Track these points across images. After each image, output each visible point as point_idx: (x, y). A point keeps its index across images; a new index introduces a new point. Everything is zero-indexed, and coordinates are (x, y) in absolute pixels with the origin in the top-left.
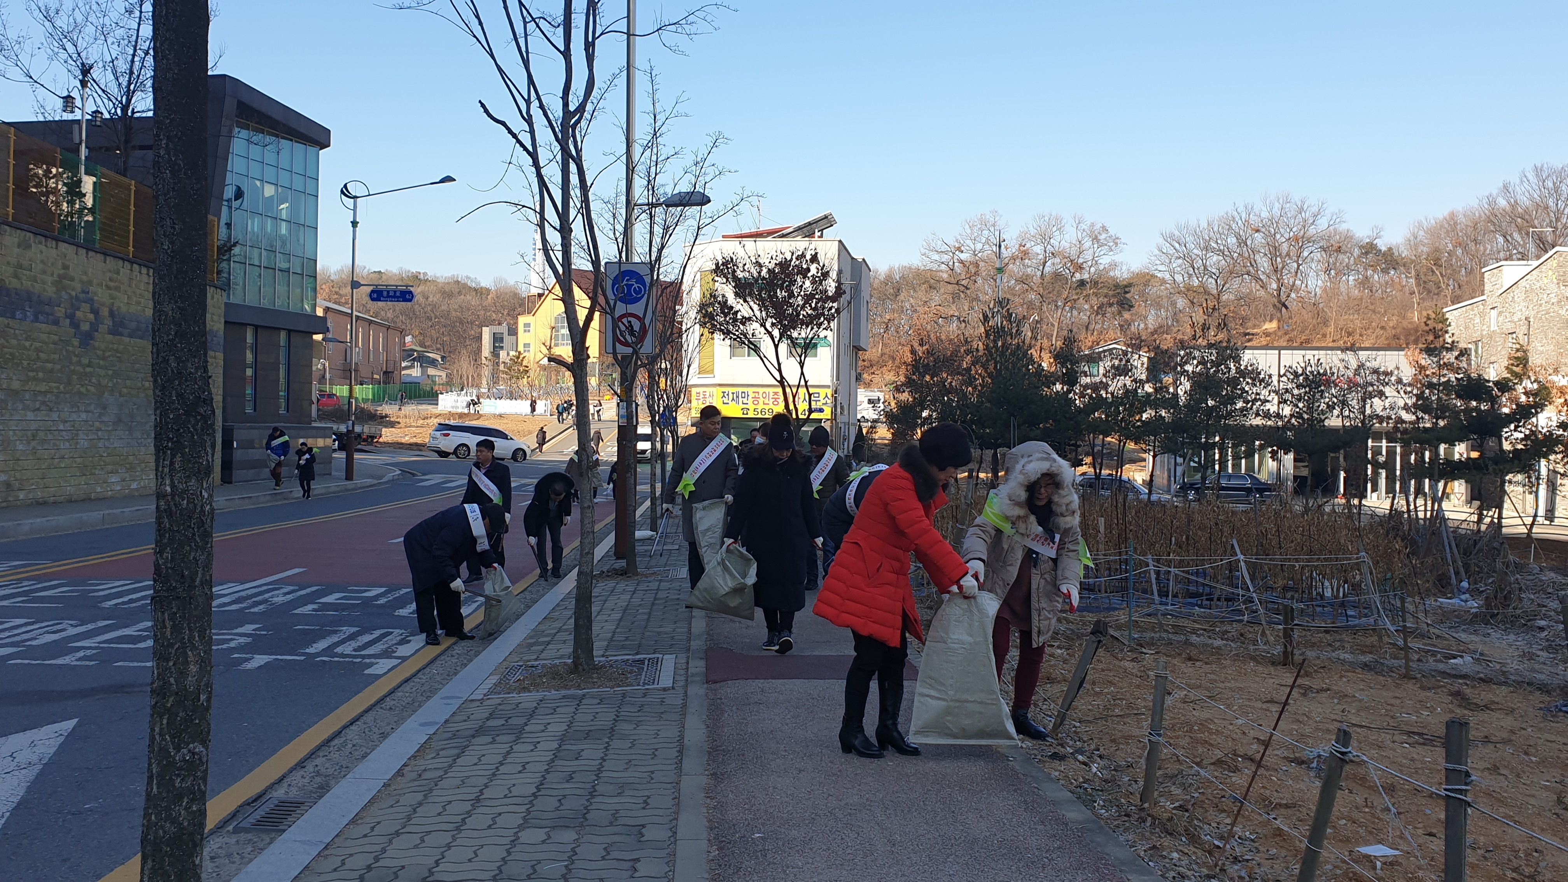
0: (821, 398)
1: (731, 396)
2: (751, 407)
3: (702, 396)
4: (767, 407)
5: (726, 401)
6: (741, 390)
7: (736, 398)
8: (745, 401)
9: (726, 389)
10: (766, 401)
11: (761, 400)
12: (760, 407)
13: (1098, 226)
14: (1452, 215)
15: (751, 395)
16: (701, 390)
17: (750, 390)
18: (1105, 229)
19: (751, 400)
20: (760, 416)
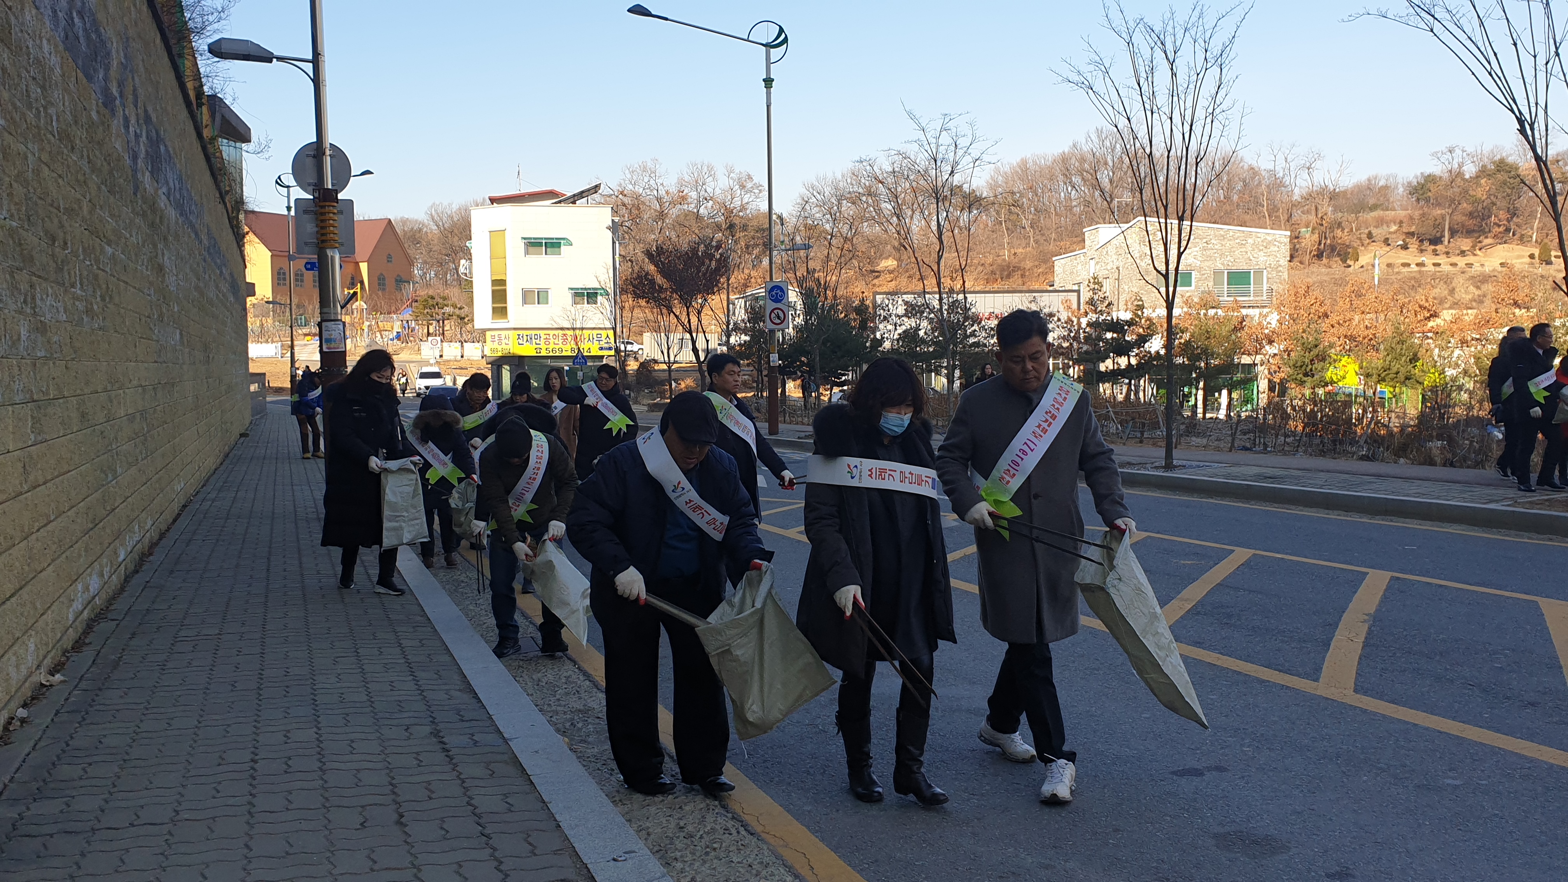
0: (603, 338)
1: (525, 338)
2: (543, 347)
3: (497, 338)
4: (557, 347)
5: (521, 342)
6: (533, 332)
7: (530, 339)
8: (538, 342)
9: (520, 332)
10: (556, 342)
11: (552, 341)
12: (551, 347)
13: (744, 175)
14: (1024, 162)
15: (543, 337)
16: (496, 333)
17: (542, 333)
18: (750, 177)
19: (543, 341)
20: (551, 354)
